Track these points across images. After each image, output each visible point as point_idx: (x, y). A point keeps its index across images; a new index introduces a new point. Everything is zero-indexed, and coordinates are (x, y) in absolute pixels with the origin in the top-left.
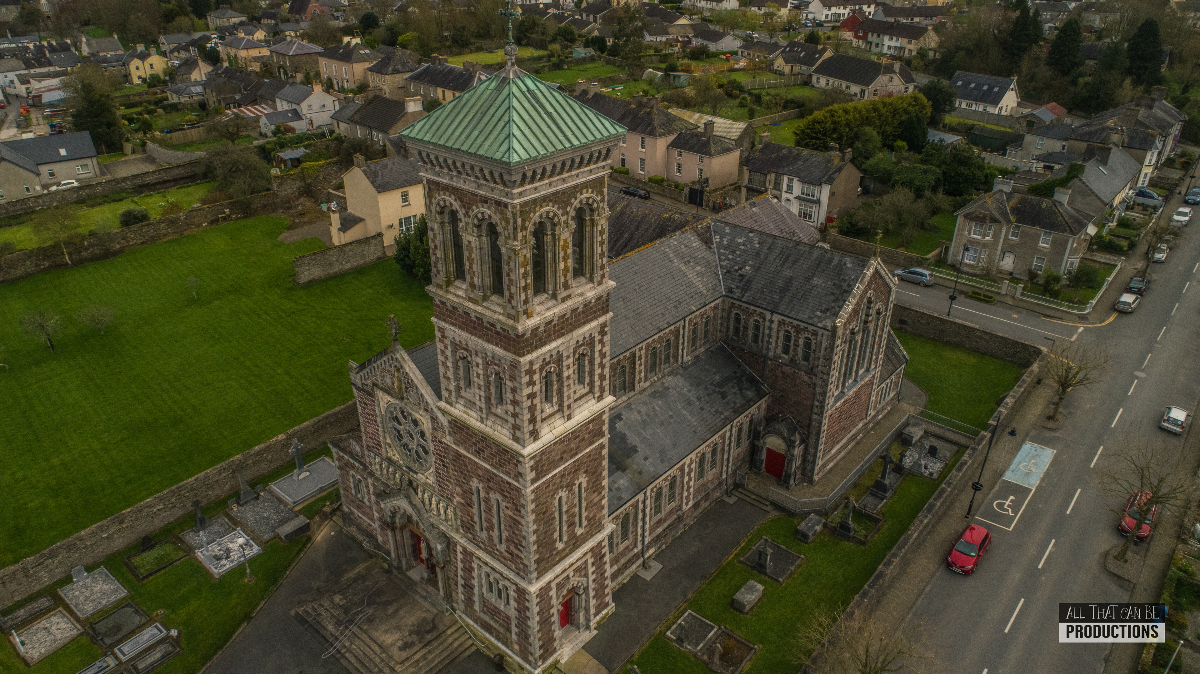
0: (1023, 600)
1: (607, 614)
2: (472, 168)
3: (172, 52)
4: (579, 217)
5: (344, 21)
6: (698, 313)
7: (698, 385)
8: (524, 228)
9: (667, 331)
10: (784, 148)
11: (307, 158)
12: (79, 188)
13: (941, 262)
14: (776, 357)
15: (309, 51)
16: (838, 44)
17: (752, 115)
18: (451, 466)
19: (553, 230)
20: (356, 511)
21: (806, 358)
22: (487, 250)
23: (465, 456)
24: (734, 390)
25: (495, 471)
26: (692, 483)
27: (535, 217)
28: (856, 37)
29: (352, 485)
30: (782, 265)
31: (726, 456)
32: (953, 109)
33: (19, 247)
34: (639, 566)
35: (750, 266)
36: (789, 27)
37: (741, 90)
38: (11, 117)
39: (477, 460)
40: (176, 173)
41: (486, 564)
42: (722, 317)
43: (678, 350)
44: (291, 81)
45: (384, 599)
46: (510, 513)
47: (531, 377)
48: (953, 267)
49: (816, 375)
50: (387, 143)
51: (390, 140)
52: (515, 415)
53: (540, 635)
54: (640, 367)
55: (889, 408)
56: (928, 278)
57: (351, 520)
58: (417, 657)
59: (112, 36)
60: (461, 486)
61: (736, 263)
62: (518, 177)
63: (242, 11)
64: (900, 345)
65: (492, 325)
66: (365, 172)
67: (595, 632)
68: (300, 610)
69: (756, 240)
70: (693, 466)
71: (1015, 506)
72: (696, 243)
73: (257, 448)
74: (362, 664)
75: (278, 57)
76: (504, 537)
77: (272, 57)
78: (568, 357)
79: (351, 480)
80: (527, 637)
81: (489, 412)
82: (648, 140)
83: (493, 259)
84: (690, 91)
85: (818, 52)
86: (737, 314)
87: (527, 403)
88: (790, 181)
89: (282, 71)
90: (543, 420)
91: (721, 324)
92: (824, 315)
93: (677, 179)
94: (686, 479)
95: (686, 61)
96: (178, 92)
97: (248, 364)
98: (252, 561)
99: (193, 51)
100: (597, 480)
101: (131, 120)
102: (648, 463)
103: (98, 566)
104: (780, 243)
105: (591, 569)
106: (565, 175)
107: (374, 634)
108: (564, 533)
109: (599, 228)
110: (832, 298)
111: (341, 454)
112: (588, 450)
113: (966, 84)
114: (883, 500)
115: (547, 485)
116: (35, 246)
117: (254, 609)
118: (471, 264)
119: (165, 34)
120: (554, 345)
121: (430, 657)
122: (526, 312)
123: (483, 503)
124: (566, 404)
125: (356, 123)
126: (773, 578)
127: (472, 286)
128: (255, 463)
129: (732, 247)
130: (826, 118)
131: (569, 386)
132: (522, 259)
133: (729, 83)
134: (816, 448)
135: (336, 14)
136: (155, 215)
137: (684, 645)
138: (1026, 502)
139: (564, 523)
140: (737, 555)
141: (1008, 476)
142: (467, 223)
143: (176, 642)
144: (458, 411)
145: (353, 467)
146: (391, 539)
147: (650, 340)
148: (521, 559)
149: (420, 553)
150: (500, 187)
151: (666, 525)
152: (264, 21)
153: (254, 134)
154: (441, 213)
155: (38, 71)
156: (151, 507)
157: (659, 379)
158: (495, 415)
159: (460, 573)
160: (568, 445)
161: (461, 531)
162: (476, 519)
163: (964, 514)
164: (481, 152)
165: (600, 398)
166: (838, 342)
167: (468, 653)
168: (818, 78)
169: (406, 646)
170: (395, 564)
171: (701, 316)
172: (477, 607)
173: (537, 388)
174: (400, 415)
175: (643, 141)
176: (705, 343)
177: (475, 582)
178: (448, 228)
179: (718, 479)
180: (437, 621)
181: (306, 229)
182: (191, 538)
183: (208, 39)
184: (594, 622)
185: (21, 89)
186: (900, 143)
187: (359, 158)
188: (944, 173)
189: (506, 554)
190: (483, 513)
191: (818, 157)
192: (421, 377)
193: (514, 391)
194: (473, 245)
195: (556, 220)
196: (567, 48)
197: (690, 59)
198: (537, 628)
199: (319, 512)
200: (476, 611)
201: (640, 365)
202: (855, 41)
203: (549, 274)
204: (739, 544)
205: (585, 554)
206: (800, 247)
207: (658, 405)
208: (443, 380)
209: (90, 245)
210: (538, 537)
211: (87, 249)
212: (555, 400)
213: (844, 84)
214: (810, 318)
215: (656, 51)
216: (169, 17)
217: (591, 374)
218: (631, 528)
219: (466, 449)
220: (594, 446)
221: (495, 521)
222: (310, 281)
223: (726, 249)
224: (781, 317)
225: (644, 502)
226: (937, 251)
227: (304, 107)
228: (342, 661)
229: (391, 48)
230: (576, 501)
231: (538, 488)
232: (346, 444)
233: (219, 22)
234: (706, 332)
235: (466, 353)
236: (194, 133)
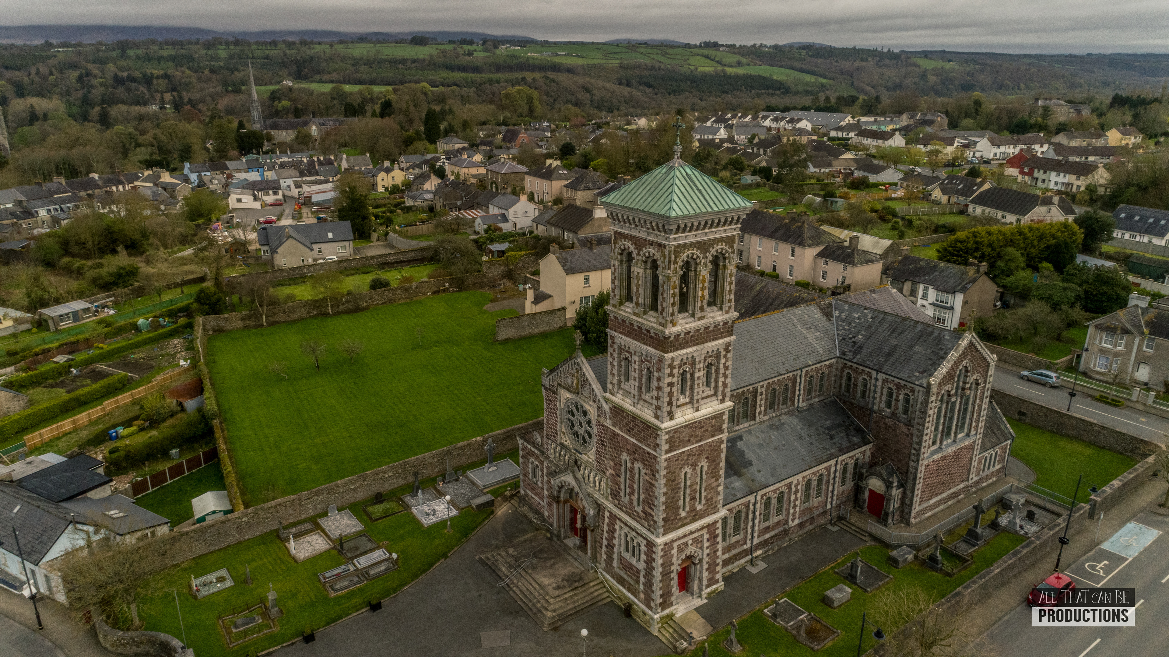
0: (1099, 640)
1: (717, 589)
2: (645, 222)
3: (408, 169)
4: (715, 262)
5: (547, 149)
6: (814, 367)
7: (810, 426)
8: (676, 262)
9: (786, 376)
10: (922, 260)
11: (510, 249)
12: (340, 262)
13: (1072, 368)
14: (880, 411)
15: (517, 171)
16: (1000, 177)
17: (901, 236)
18: (608, 445)
19: (696, 268)
20: (530, 493)
21: (906, 412)
22: (650, 279)
23: (619, 435)
24: (842, 435)
25: (640, 445)
26: (798, 503)
27: (684, 256)
28: (1022, 172)
29: (530, 471)
30: (889, 336)
31: (831, 488)
32: (1110, 238)
33: (299, 298)
34: (747, 562)
35: (862, 335)
36: (952, 164)
37: (895, 215)
38: (287, 211)
39: (628, 437)
40: (410, 255)
41: (626, 524)
42: (836, 376)
43: (794, 395)
44: (503, 191)
45: (545, 555)
46: (648, 478)
47: (672, 370)
48: (1084, 374)
49: (913, 427)
50: (576, 241)
51: (578, 239)
52: (658, 398)
53: (661, 585)
54: (761, 403)
55: (994, 479)
56: (1054, 379)
57: (525, 501)
58: (566, 596)
59: (365, 154)
60: (613, 460)
61: (851, 333)
62: (674, 227)
63: (465, 139)
64: (1006, 423)
65: (648, 331)
66: (558, 258)
67: (706, 601)
68: (483, 557)
69: (869, 315)
70: (799, 487)
71: (1108, 570)
72: (818, 314)
73: (461, 444)
74: (525, 596)
75: (492, 175)
76: (641, 499)
77: (487, 174)
78: (700, 362)
79: (530, 466)
80: (651, 585)
81: (640, 398)
82: (798, 249)
83: (653, 285)
84: (844, 214)
85: (976, 184)
86: (848, 373)
87: (667, 389)
88: (926, 289)
89: (494, 185)
90: (678, 406)
91: (835, 382)
92: (921, 375)
93: (822, 285)
94: (793, 497)
95: (846, 190)
96: (414, 198)
97: (456, 392)
98: (452, 519)
99: (425, 168)
100: (715, 468)
101: (377, 217)
102: (760, 474)
103: (345, 509)
104: (889, 318)
105: (706, 544)
106: (707, 231)
107: (536, 577)
108: (687, 504)
109: (729, 272)
110: (930, 362)
111: (526, 444)
112: (710, 440)
113: (1130, 217)
114: (974, 546)
115: (677, 458)
116: (310, 298)
117: (450, 551)
118: (638, 289)
119: (405, 154)
120: (690, 350)
121: (576, 598)
122: (672, 322)
123: (628, 472)
124: (696, 398)
125: (552, 224)
126: (862, 588)
127: (637, 304)
128: (458, 455)
129: (848, 321)
130: (968, 238)
131: (699, 384)
132: (672, 284)
133: (883, 208)
134: (913, 493)
135: (540, 143)
136: (394, 284)
137: (778, 620)
138: (1120, 568)
139: (687, 495)
140: (832, 568)
141: (1106, 546)
142: (638, 260)
143: (395, 562)
144: (617, 399)
145: (533, 455)
146: (555, 510)
147: (771, 381)
148: (652, 516)
149: (576, 523)
150: (662, 234)
151: (773, 533)
152: (481, 148)
153: (469, 231)
154: (621, 254)
155: (308, 178)
156: (385, 472)
157: (777, 416)
158: (644, 400)
159: (605, 535)
160: (694, 431)
161: (610, 498)
162: (622, 487)
163: (1053, 567)
164: (652, 211)
165: (722, 401)
166: (933, 398)
167: (604, 602)
168: (974, 208)
169: (558, 587)
170: (556, 532)
171: (817, 370)
172: (615, 564)
173: (675, 380)
174: (574, 409)
175: (793, 250)
176: (819, 395)
177: (616, 542)
178: (625, 265)
179: (823, 507)
180: (583, 575)
181: (505, 302)
182: (409, 500)
183: (438, 159)
184: (706, 592)
185: (295, 192)
186: (1045, 264)
187: (555, 247)
188: (1086, 292)
189: (642, 514)
190: (628, 481)
191: (954, 269)
192: (593, 376)
193: (659, 379)
194: (641, 275)
195: (698, 260)
196: (736, 175)
197: (849, 188)
198: (660, 578)
199: (502, 495)
200: (614, 567)
201: (761, 400)
202: (1020, 178)
203: (691, 299)
204: (836, 560)
205: (702, 528)
206: (906, 322)
207: (774, 435)
208: (609, 377)
209: (347, 301)
210: (667, 499)
211: (343, 304)
212: (688, 393)
213: (1000, 214)
214: (909, 377)
215: (818, 180)
216: (408, 142)
217: (717, 380)
218: (742, 525)
219: (621, 429)
220: (715, 438)
221: (636, 486)
222: (506, 339)
223: (843, 321)
224: (884, 376)
225: (755, 505)
226: (1068, 357)
227: (511, 213)
228: (511, 592)
229: (585, 171)
230: (698, 479)
231: (670, 458)
232: (531, 435)
233: (446, 147)
234: (821, 387)
235: (627, 354)
236: (424, 228)
